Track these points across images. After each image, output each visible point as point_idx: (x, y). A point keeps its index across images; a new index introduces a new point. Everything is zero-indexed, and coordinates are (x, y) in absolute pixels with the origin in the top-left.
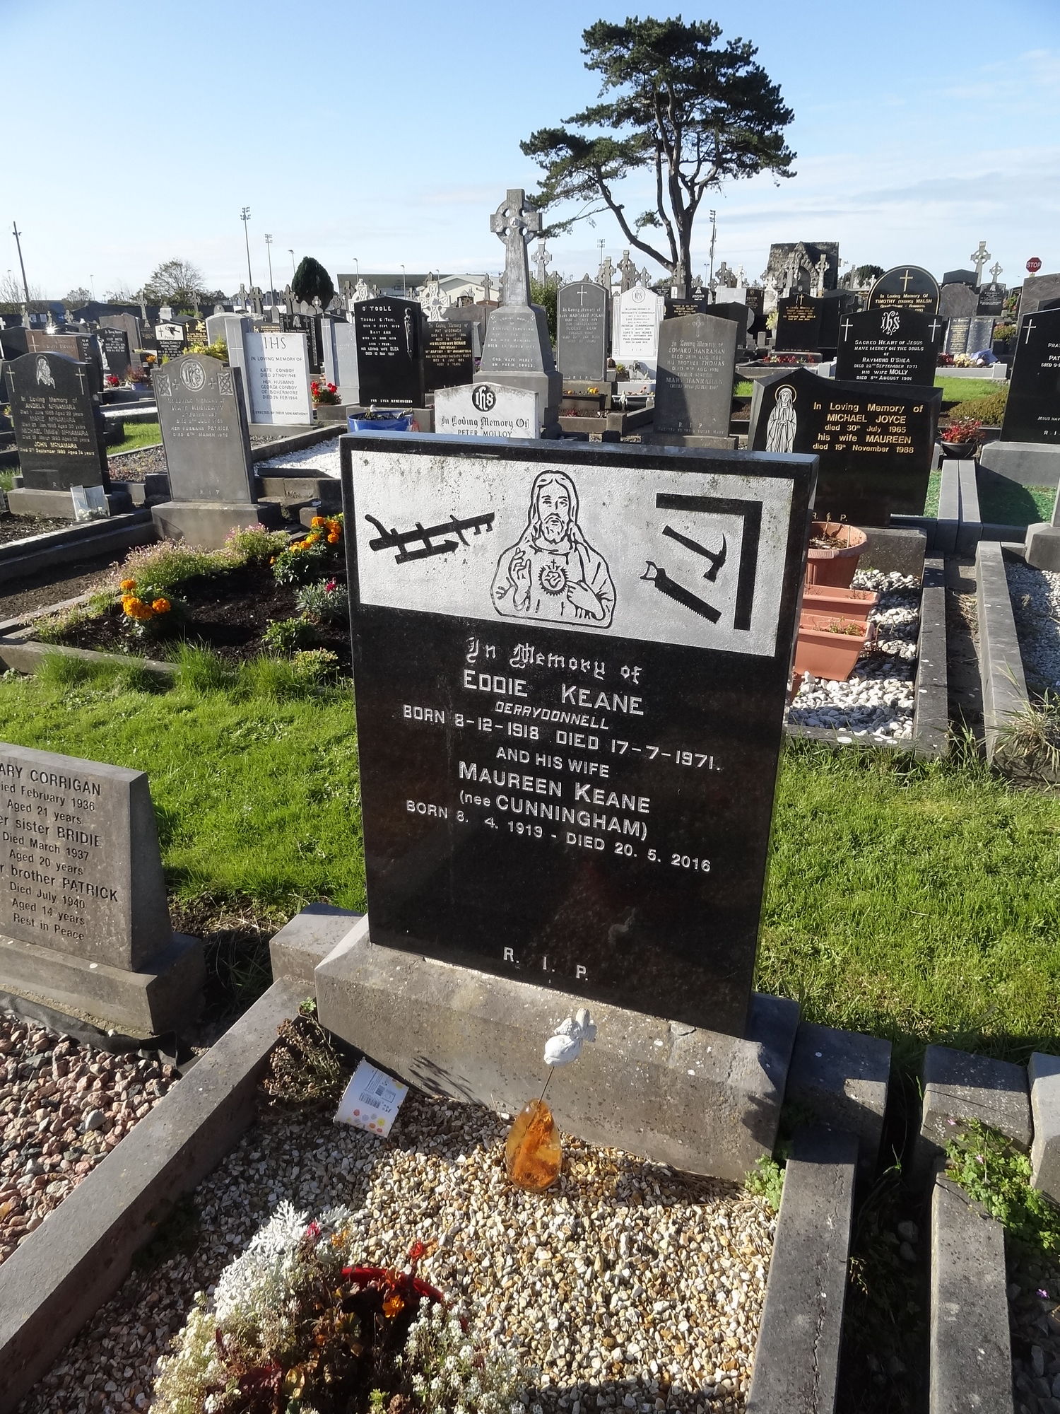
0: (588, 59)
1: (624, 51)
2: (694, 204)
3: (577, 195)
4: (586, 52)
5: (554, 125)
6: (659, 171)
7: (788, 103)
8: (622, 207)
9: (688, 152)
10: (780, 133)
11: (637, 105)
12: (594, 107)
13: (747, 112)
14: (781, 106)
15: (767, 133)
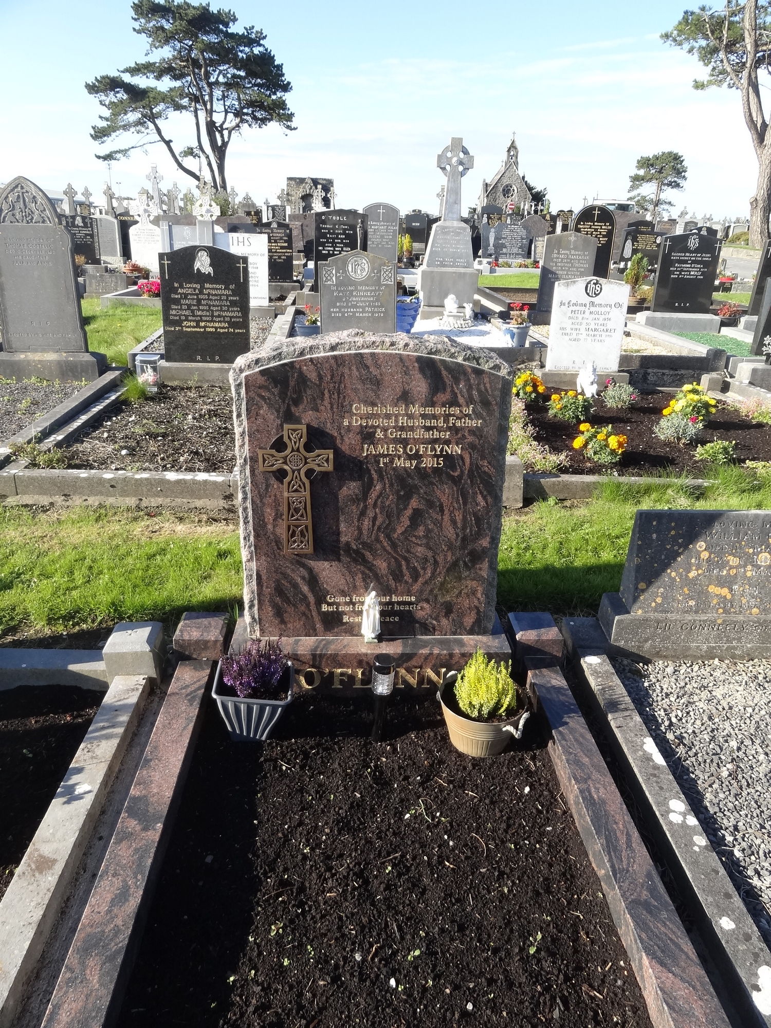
0: (137, 25)
1: (164, 22)
2: (225, 144)
3: (133, 129)
4: (135, 20)
5: (113, 73)
6: (196, 116)
7: (287, 77)
8: (171, 141)
9: (218, 106)
10: (284, 98)
11: (173, 65)
12: (144, 62)
13: (259, 80)
14: (283, 79)
15: (274, 97)
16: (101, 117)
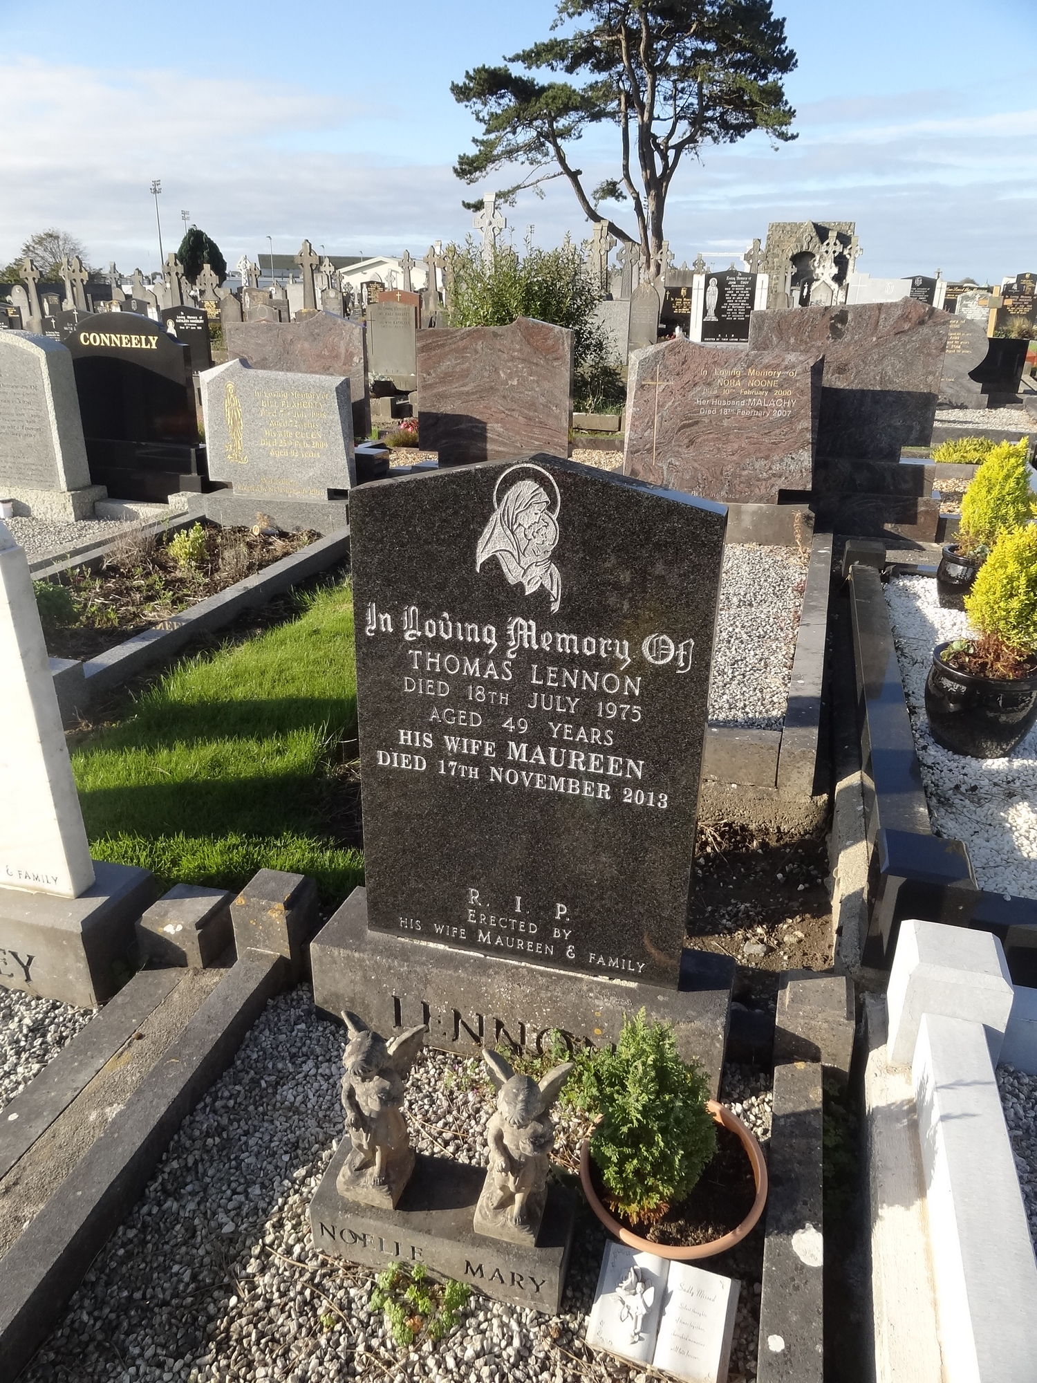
2: (668, 174)
5: (495, 63)
6: (625, 128)
8: (579, 172)
11: (597, 44)
12: (546, 42)
13: (739, 56)
16: (475, 141)
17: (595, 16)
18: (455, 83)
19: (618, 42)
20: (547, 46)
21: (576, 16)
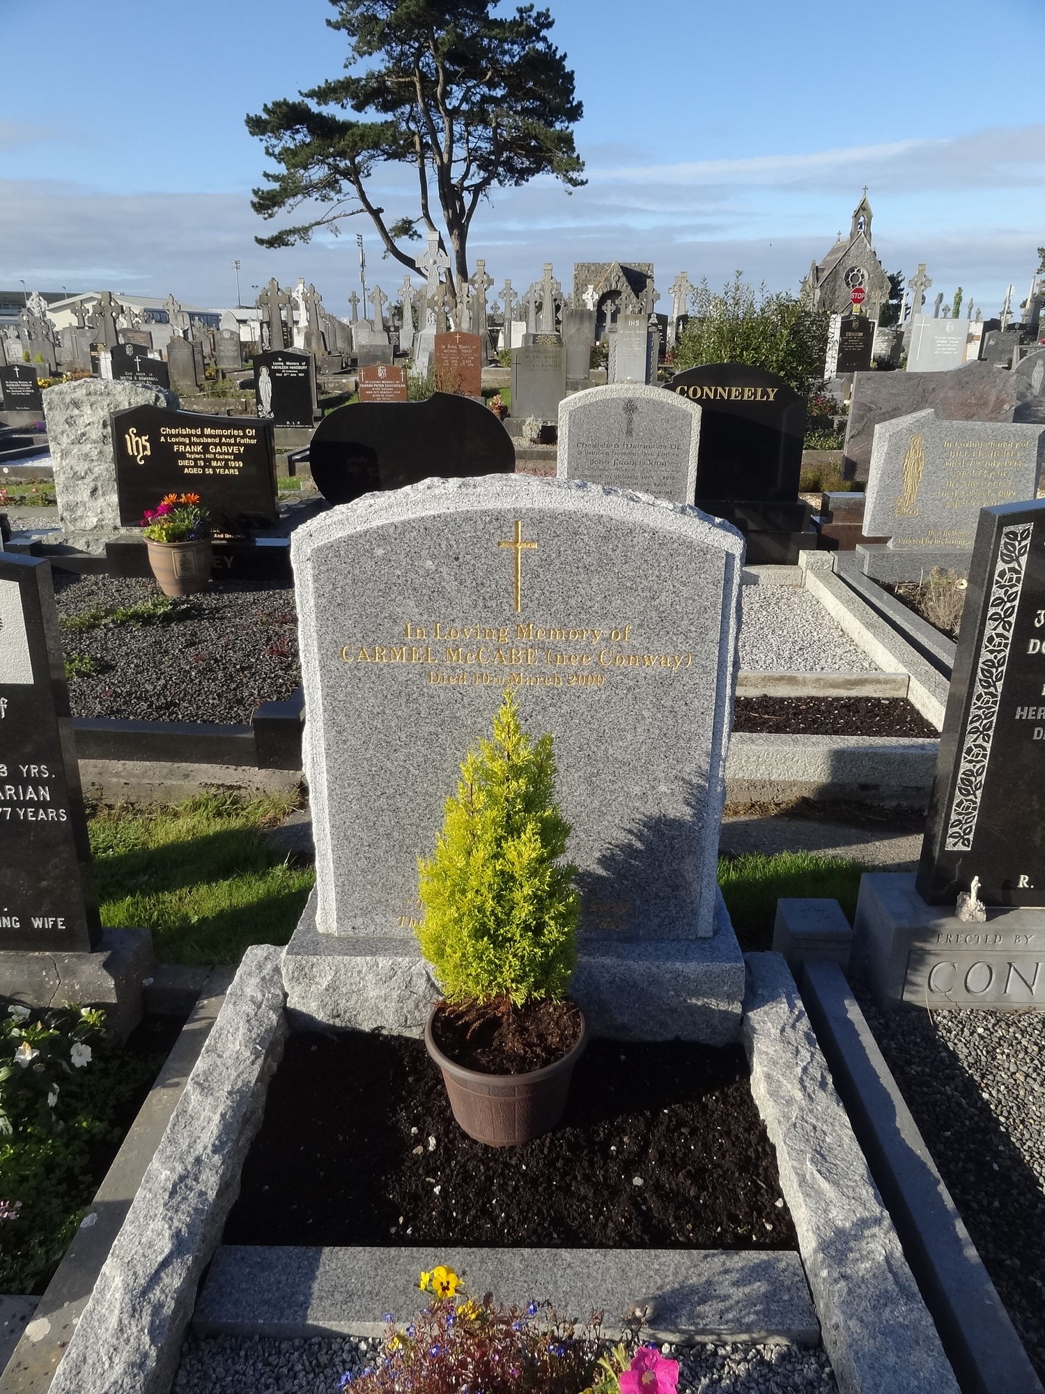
1: (378, 7)
2: (467, 217)
5: (294, 98)
6: (423, 168)
7: (577, 96)
8: (381, 210)
10: (569, 130)
11: (386, 83)
12: (342, 79)
13: (528, 103)
14: (572, 97)
15: (550, 130)
16: (266, 175)
17: (386, 57)
18: (252, 115)
19: (412, 84)
20: (343, 83)
21: (367, 56)
